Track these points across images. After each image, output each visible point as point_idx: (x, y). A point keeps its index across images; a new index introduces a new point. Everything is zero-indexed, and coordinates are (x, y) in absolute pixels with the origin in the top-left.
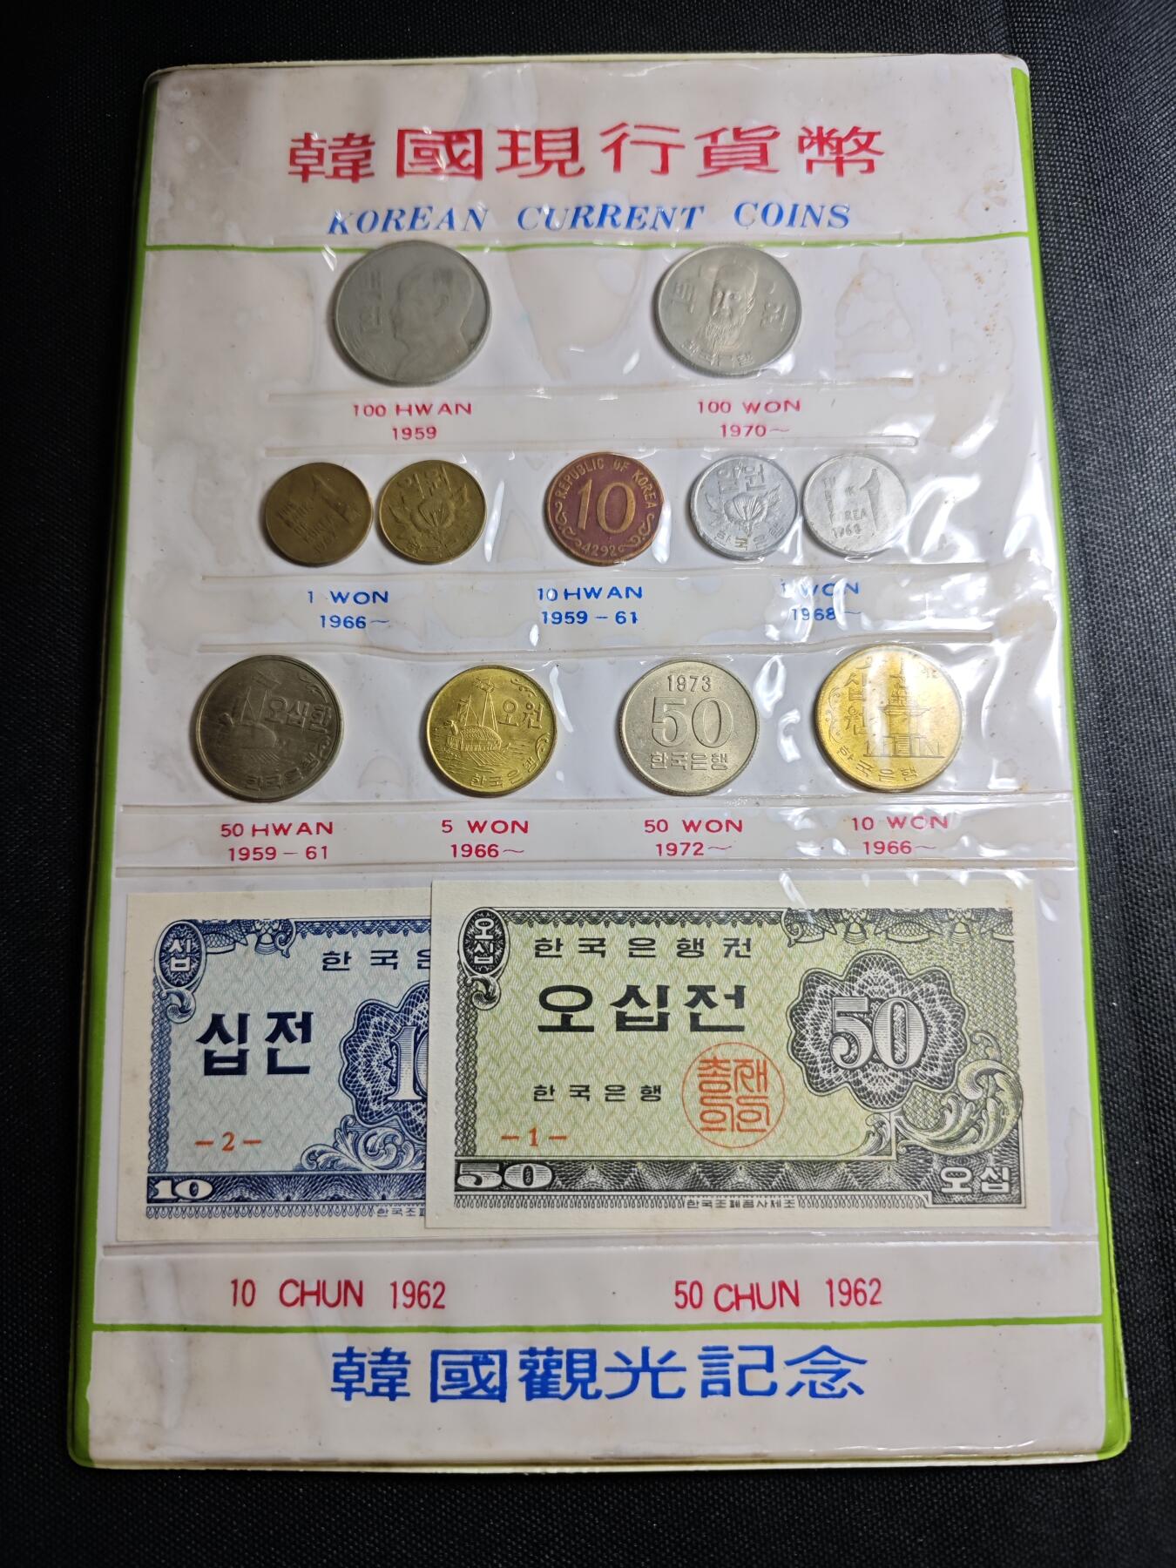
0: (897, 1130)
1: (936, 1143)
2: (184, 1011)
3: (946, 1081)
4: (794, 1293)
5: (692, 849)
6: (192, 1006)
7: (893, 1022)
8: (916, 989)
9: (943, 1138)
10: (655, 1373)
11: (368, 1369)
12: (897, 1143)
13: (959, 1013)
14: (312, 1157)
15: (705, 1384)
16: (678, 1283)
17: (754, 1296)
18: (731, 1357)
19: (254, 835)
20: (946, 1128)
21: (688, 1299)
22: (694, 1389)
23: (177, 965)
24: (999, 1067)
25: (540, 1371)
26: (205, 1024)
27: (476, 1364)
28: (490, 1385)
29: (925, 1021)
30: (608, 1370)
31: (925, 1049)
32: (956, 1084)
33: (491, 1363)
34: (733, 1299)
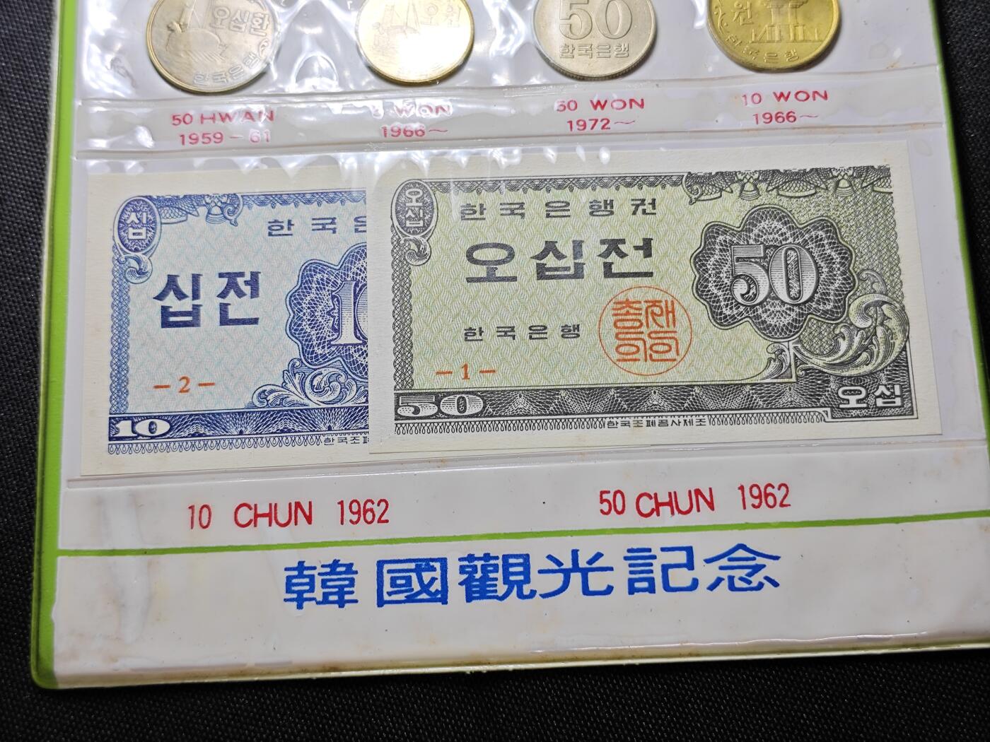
0: (795, 356)
1: (832, 366)
2: (141, 273)
3: (837, 313)
4: (709, 499)
5: (600, 124)
6: (149, 268)
7: (787, 265)
8: (807, 236)
9: (838, 361)
10: (585, 572)
11: (318, 580)
12: (796, 367)
13: (846, 255)
14: (263, 396)
15: (631, 582)
16: (602, 493)
17: (672, 503)
18: (654, 557)
19: (202, 122)
20: (840, 353)
21: (612, 506)
22: (621, 587)
23: (134, 234)
24: (886, 299)
25: (478, 575)
26: (161, 284)
27: (418, 570)
28: (433, 589)
29: (816, 263)
30: (541, 572)
31: (817, 287)
32: (848, 316)
33: (434, 569)
34: (654, 507)
